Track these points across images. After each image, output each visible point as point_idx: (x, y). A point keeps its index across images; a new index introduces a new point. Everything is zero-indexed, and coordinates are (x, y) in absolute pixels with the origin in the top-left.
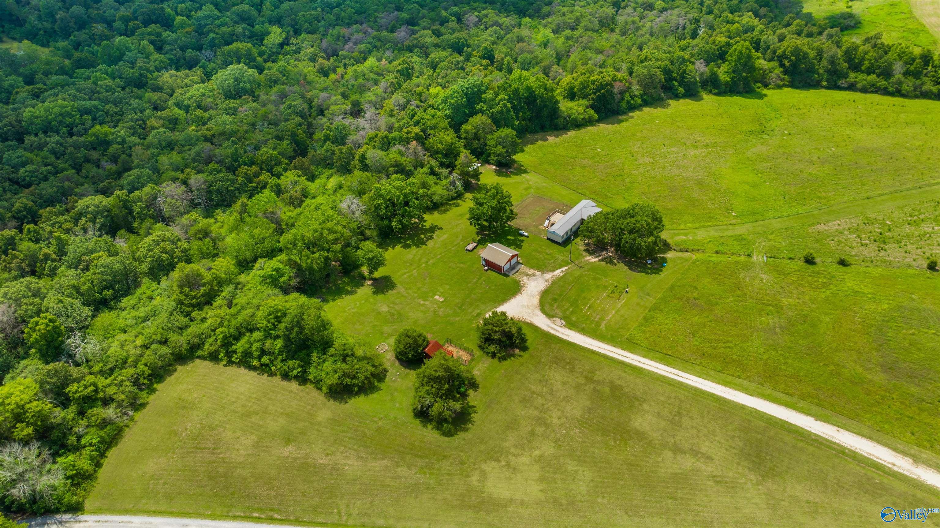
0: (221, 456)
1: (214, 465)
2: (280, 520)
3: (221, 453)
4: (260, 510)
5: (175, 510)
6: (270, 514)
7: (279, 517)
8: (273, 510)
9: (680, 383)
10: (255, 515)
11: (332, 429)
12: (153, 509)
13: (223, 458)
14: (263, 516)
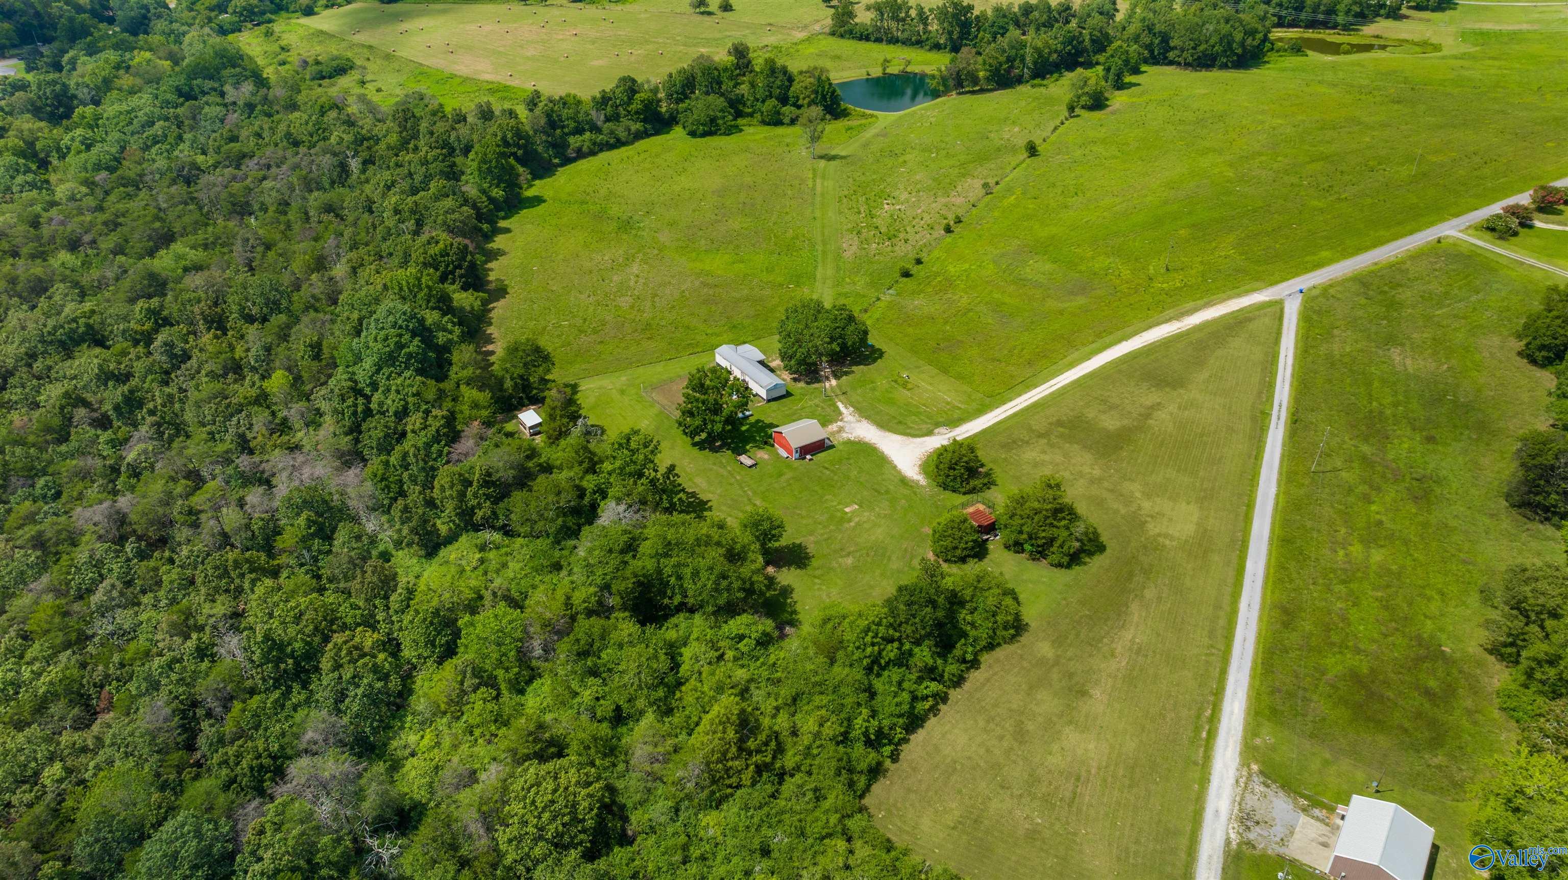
0: (1093, 771)
1: (1110, 779)
2: (1213, 710)
3: (1089, 772)
4: (1197, 729)
5: (1188, 828)
6: (1204, 719)
7: (1209, 711)
8: (1198, 717)
9: (1064, 388)
10: (1204, 735)
11: (1070, 645)
12: (1183, 856)
13: (1099, 769)
14: (1207, 727)
